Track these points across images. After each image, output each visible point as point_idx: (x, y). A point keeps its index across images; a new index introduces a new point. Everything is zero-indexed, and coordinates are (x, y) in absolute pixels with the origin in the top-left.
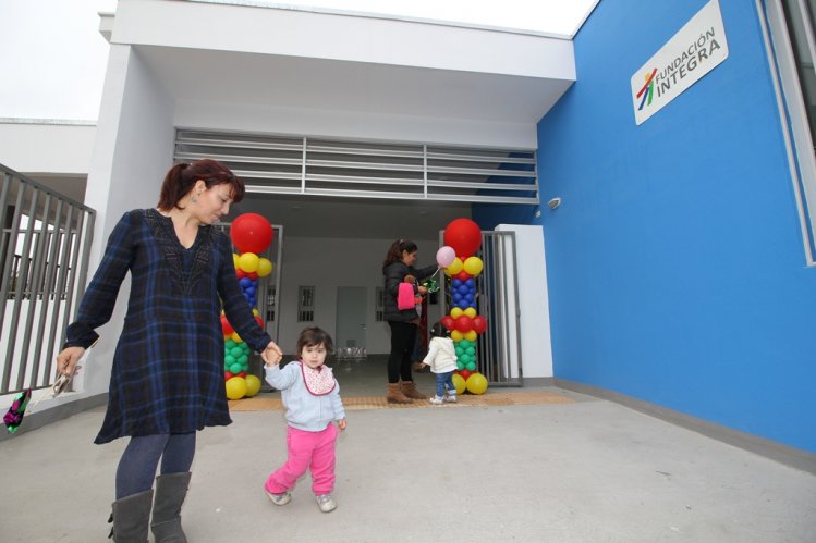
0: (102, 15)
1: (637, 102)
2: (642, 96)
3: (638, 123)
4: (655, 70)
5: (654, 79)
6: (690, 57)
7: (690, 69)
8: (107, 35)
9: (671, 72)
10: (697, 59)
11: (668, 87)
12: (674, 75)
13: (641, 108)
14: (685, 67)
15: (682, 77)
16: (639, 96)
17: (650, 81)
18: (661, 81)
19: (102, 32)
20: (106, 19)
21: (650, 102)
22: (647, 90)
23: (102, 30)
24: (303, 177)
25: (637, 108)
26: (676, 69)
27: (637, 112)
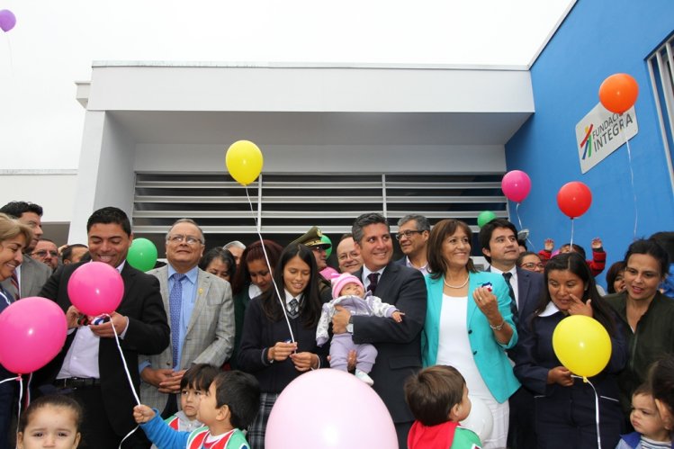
0: (78, 84)
1: (581, 151)
2: (585, 145)
3: (583, 172)
4: (592, 126)
5: (591, 134)
6: (614, 123)
7: (615, 135)
8: (84, 102)
9: (603, 132)
10: (618, 126)
11: (602, 145)
12: (604, 135)
13: (584, 158)
14: (611, 131)
15: (610, 139)
16: (582, 145)
17: (588, 135)
18: (596, 137)
19: (79, 100)
20: (82, 87)
21: (590, 155)
22: (586, 141)
23: (79, 97)
24: (259, 215)
25: (581, 156)
26: (606, 131)
27: (582, 161)
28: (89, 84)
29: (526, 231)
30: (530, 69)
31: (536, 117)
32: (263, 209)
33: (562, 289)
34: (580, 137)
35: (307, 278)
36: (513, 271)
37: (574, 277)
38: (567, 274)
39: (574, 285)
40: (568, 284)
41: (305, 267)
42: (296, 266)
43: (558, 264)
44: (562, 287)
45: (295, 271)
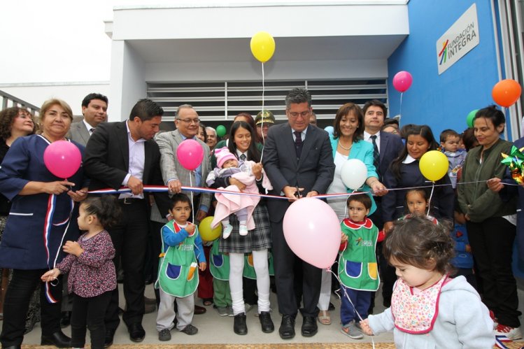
0: (105, 22)
1: (439, 59)
2: (442, 55)
3: (440, 73)
4: (448, 40)
5: (447, 46)
6: (463, 37)
7: (463, 46)
8: (110, 34)
9: (455, 45)
10: (466, 40)
11: (453, 54)
12: (456, 47)
13: (441, 64)
14: (461, 44)
15: (459, 49)
16: (440, 55)
17: (445, 48)
18: (450, 49)
19: (107, 33)
20: (108, 24)
21: (445, 61)
22: (443, 52)
23: (107, 31)
24: (226, 108)
25: (439, 62)
26: (457, 43)
27: (439, 66)
28: (112, 22)
29: (399, 116)
30: (408, 3)
31: (410, 38)
32: (228, 105)
33: (414, 147)
34: (439, 49)
35: (250, 139)
36: (378, 134)
37: (423, 140)
38: (418, 138)
39: (422, 144)
40: (418, 143)
41: (246, 132)
42: (241, 133)
43: (414, 132)
44: (415, 145)
45: (241, 136)
